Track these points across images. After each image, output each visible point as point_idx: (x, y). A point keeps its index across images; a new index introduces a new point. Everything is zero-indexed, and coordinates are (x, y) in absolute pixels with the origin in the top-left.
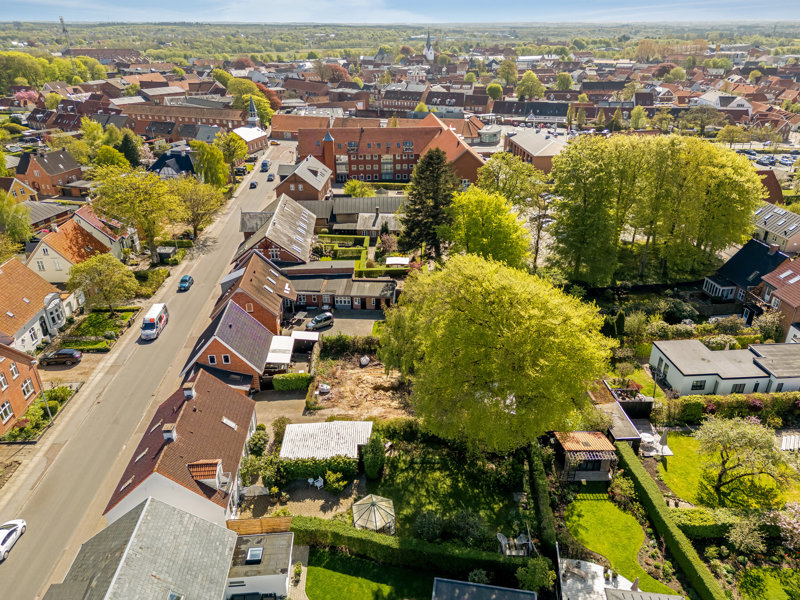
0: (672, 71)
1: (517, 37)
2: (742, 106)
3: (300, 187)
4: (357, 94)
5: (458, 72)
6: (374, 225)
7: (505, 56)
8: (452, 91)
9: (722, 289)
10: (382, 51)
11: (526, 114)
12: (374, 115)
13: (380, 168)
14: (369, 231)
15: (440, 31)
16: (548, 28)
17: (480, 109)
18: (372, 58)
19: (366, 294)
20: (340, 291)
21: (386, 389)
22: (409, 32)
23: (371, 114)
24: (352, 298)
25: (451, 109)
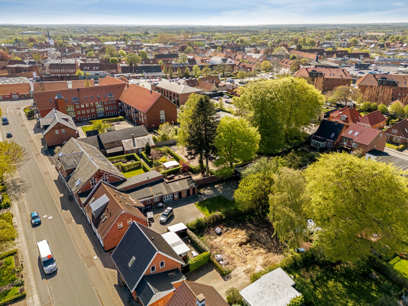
0: (187, 48)
1: (88, 32)
2: (231, 62)
3: (63, 130)
4: (29, 67)
5: (76, 52)
6: (135, 146)
7: (95, 42)
8: (87, 62)
9: (322, 143)
10: (17, 41)
11: (141, 72)
12: (56, 79)
13: (95, 110)
14: (133, 150)
15: (41, 29)
16: (102, 28)
17: (114, 71)
18: (12, 45)
19: (181, 189)
20: (165, 192)
21: (245, 244)
22: (20, 29)
23: (54, 79)
24: (173, 194)
25: (97, 72)
